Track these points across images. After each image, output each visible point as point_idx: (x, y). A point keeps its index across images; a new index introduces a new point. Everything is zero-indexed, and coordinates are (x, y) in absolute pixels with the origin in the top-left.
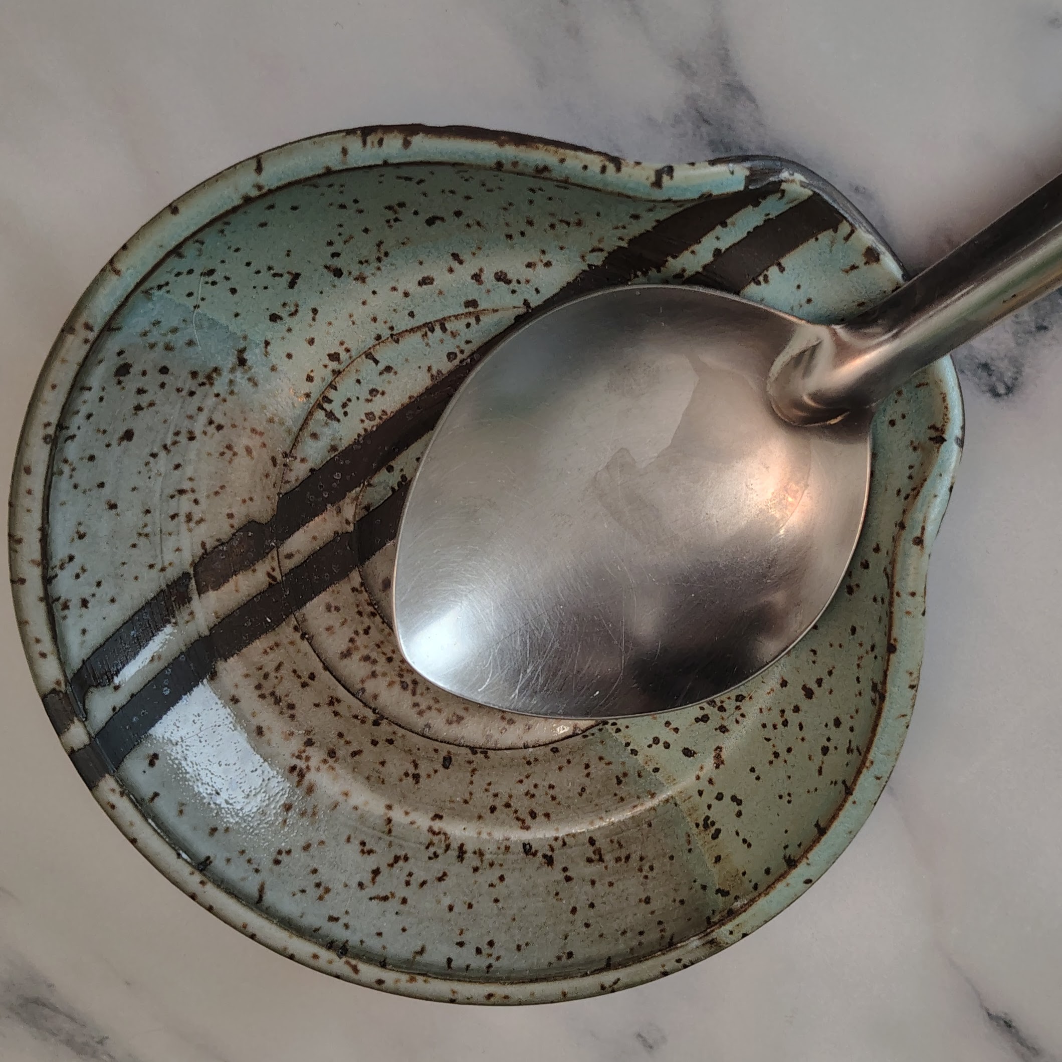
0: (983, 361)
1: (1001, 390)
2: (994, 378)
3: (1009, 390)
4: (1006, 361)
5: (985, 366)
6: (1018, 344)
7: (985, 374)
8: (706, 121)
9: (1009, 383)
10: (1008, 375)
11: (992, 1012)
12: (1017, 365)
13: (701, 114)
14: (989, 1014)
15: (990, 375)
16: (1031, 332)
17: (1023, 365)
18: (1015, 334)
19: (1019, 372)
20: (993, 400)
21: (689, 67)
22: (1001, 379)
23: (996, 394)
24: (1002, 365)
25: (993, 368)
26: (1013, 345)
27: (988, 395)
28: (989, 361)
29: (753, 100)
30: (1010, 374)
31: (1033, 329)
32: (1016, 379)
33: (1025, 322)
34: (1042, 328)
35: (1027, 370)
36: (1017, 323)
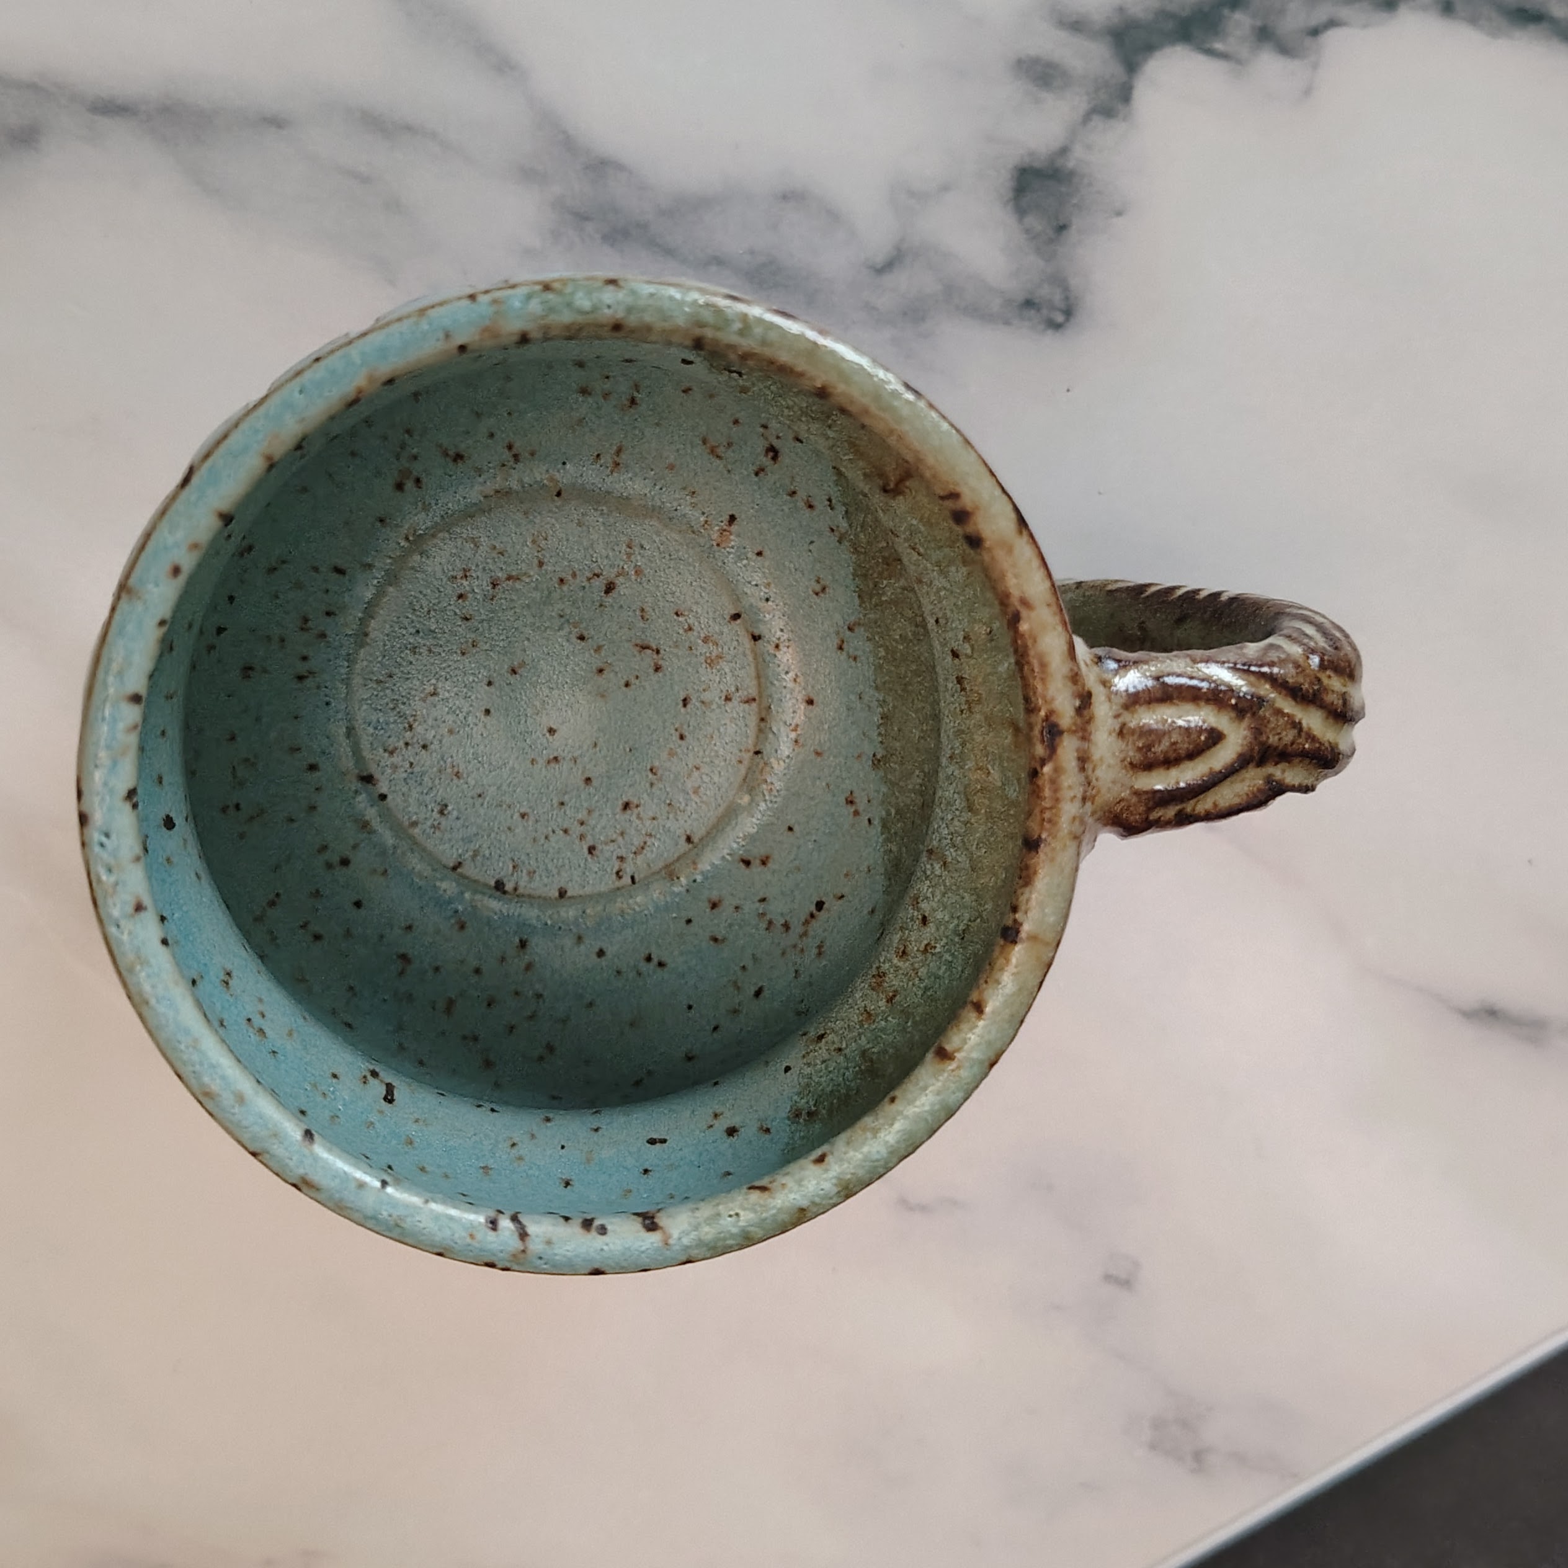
34: (1062, 228)
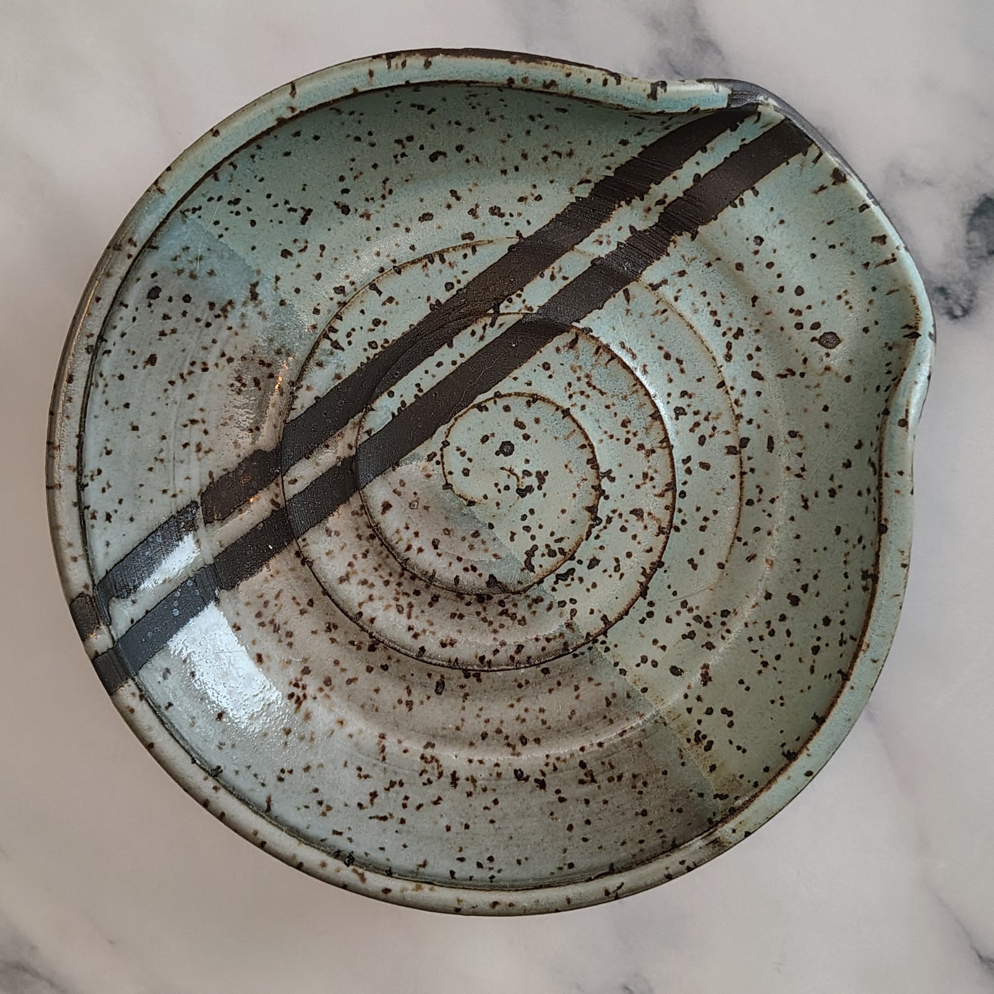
0: (939, 285)
1: (958, 312)
2: (951, 301)
3: (966, 312)
4: (961, 285)
5: (942, 290)
6: (972, 268)
7: (942, 298)
8: (678, 73)
9: (965, 306)
10: (964, 297)
11: (983, 954)
12: (972, 288)
13: (672, 66)
14: (980, 957)
15: (946, 299)
16: (981, 257)
17: (977, 288)
18: (968, 259)
19: (974, 295)
20: (951, 322)
21: (661, 25)
22: (957, 302)
23: (954, 317)
24: (956, 288)
25: (949, 291)
26: (967, 269)
27: (946, 317)
28: (945, 286)
29: (719, 52)
30: (965, 297)
31: (985, 254)
32: (971, 301)
33: (976, 248)
35: (981, 293)
36: (970, 248)
